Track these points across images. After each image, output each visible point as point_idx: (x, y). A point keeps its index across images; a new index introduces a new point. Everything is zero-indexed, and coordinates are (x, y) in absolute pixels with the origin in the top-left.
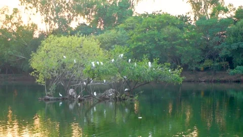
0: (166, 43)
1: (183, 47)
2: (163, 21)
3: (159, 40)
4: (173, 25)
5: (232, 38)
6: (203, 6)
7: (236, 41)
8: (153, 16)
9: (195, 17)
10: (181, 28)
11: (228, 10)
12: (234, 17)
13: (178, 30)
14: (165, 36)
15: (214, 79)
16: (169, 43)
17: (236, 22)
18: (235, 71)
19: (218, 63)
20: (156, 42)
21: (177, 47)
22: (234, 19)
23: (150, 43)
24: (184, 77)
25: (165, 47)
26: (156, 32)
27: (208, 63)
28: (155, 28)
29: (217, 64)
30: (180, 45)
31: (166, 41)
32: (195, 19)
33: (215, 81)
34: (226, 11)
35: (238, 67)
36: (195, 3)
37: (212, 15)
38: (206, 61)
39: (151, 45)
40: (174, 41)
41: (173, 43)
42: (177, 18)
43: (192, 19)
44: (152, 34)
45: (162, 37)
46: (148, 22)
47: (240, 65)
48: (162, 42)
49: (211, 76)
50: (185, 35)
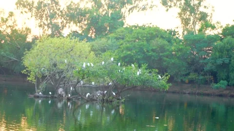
0: (154, 54)
1: (170, 58)
2: (152, 34)
3: (148, 51)
4: (162, 37)
5: (217, 54)
6: (191, 22)
7: (221, 57)
8: (143, 28)
9: (184, 31)
10: (169, 41)
11: (215, 27)
12: (221, 34)
13: (166, 42)
14: (154, 48)
15: (197, 91)
16: (157, 54)
17: (223, 39)
18: (218, 85)
19: (203, 77)
20: (144, 53)
21: (165, 58)
22: (221, 36)
23: (139, 53)
24: (170, 84)
25: (153, 58)
26: (145, 43)
27: (193, 76)
28: (145, 38)
29: (201, 77)
30: (167, 57)
31: (154, 52)
32: (183, 34)
33: (199, 94)
34: (213, 27)
35: (222, 81)
36: (184, 19)
37: (200, 31)
38: (191, 74)
39: (139, 55)
40: (162, 52)
41: (161, 54)
42: (166, 32)
43: (181, 33)
44: (141, 45)
45: (150, 48)
46: (138, 33)
47: (224, 80)
48: (150, 53)
49: (195, 89)
50: (173, 48)
